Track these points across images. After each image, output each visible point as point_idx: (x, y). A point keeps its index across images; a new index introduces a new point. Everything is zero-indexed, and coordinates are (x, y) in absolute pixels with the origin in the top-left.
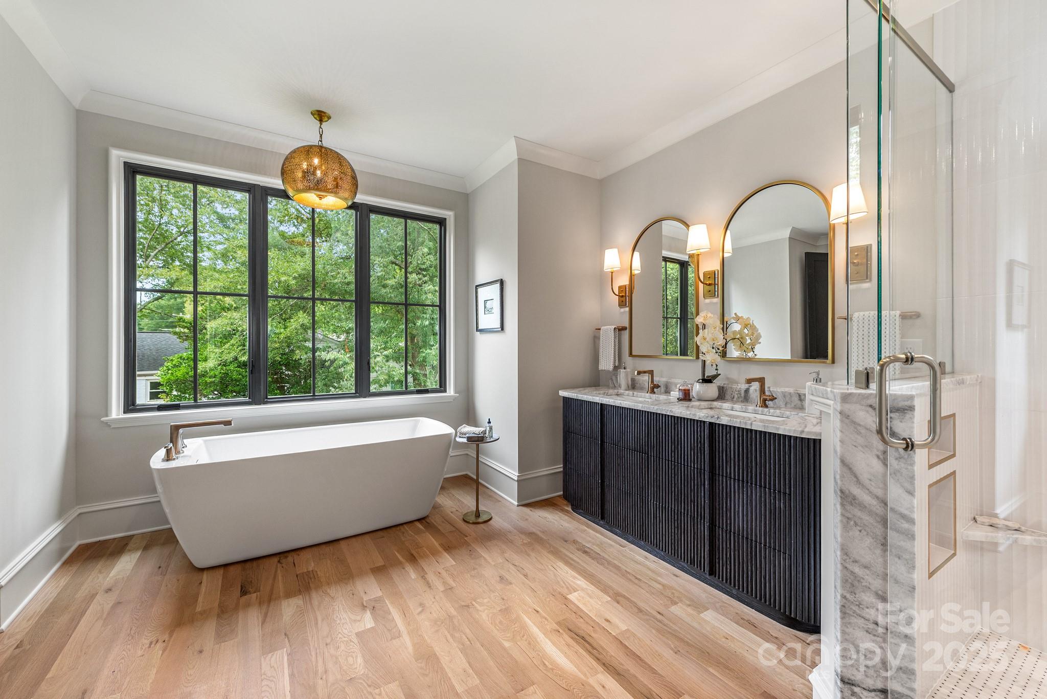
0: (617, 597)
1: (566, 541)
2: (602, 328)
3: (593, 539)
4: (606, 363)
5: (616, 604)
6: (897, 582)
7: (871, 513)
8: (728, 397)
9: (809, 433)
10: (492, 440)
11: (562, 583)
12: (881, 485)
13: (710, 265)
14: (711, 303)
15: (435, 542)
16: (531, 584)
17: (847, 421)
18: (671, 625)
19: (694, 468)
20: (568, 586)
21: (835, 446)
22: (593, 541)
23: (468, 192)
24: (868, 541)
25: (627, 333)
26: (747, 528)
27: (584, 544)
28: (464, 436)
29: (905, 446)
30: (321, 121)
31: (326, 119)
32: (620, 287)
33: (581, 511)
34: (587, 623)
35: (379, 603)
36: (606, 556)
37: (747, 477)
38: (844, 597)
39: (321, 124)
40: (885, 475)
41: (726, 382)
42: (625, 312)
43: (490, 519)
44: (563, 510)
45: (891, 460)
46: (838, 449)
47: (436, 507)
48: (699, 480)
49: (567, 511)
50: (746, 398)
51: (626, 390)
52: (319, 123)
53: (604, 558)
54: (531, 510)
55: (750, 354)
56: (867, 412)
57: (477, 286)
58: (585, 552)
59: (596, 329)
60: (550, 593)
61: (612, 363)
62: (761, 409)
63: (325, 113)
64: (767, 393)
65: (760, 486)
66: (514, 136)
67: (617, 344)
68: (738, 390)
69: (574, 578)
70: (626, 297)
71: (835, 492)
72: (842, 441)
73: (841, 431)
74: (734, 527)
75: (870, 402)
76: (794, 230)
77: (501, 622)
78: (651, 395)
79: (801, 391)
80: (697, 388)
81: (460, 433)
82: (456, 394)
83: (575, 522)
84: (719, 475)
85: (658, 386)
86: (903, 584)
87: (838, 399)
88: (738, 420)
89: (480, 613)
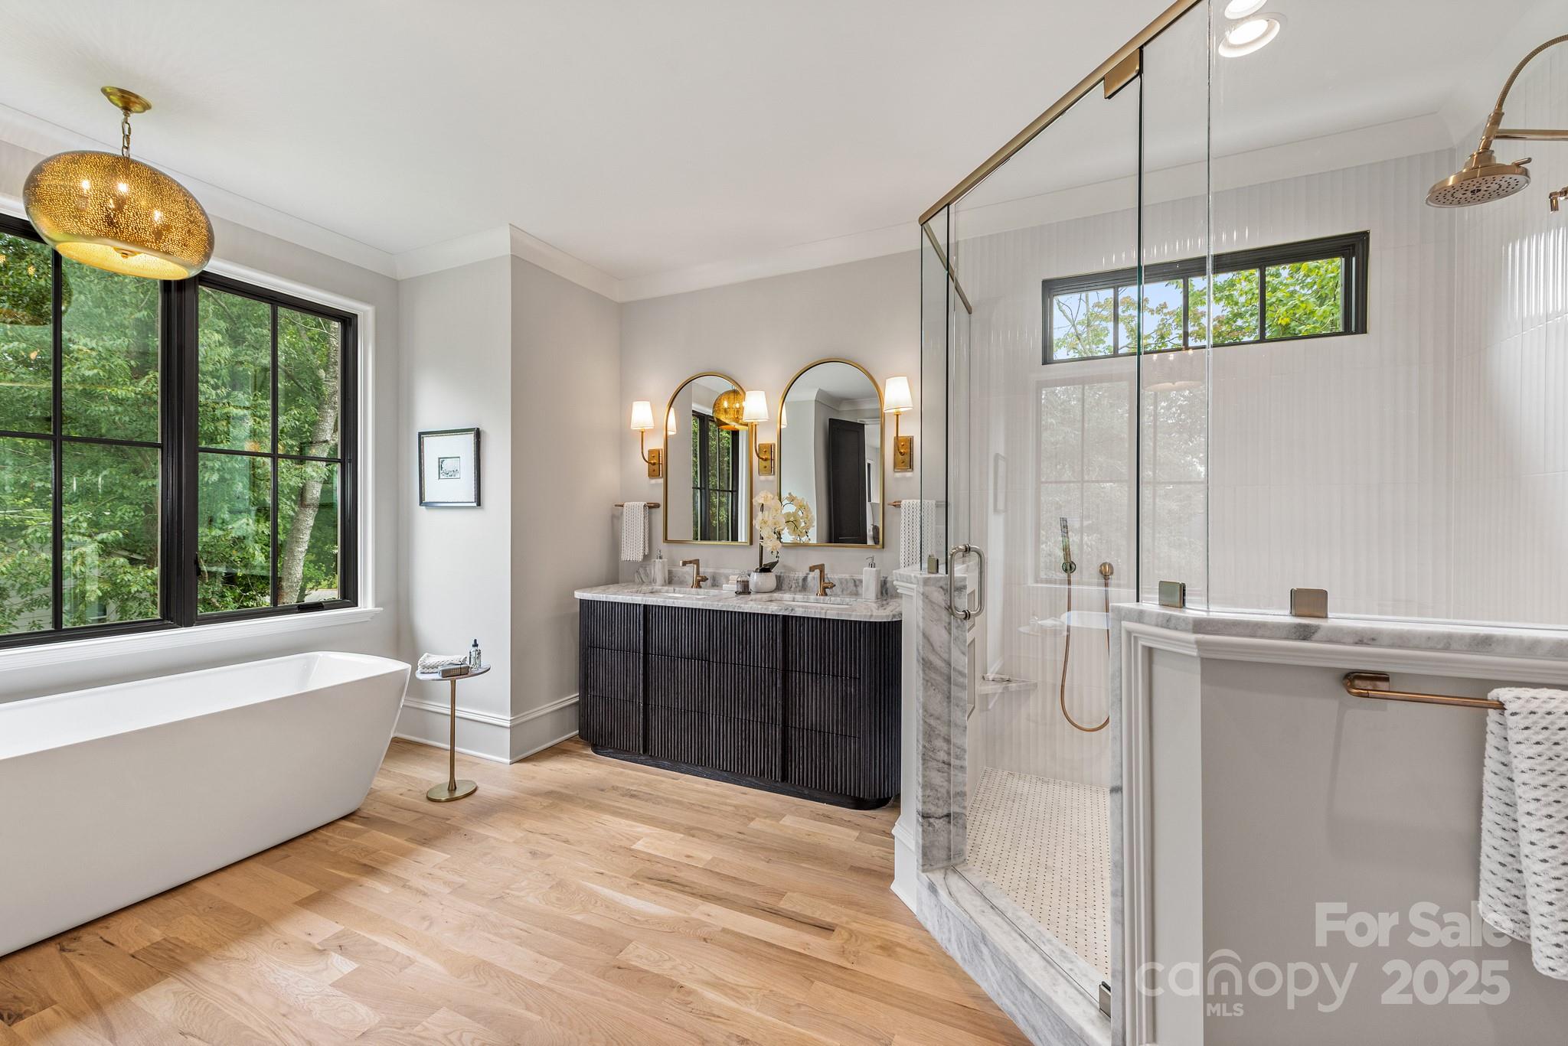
0: (690, 831)
1: (602, 790)
2: (626, 504)
3: (636, 779)
4: (632, 550)
5: (691, 838)
6: (956, 725)
7: (941, 674)
8: (785, 586)
9: (877, 617)
10: (480, 671)
11: (618, 836)
12: (947, 651)
13: (767, 437)
14: (767, 481)
15: (396, 839)
16: (579, 849)
17: (927, 601)
18: (755, 839)
19: (765, 667)
20: (628, 836)
21: (917, 623)
22: (638, 781)
23: (399, 279)
24: (939, 697)
25: (661, 511)
26: (820, 721)
27: (628, 787)
28: (436, 670)
29: (964, 616)
30: (127, 109)
31: (138, 108)
32: (650, 452)
33: (610, 750)
34: (667, 866)
35: (347, 938)
36: (661, 794)
37: (821, 669)
38: (924, 747)
39: (127, 115)
40: (950, 642)
41: (783, 571)
42: (657, 485)
43: (475, 790)
44: (581, 756)
45: (954, 630)
46: (921, 625)
47: (371, 793)
48: (771, 680)
49: (588, 756)
50: (804, 587)
51: (663, 586)
52: (121, 112)
53: (658, 797)
54: (535, 765)
55: (804, 539)
56: (939, 592)
57: (420, 434)
58: (632, 796)
59: (616, 506)
60: (608, 850)
61: (642, 551)
62: (822, 597)
63: (137, 97)
64: (826, 581)
65: (833, 676)
66: (510, 224)
67: (647, 526)
68: (795, 578)
69: (631, 826)
70: (657, 466)
71: (918, 661)
72: (923, 618)
73: (923, 610)
74: (808, 723)
75: (942, 583)
76: (821, 393)
77: (558, 899)
78: (699, 590)
79: (857, 577)
80: (755, 579)
81: (424, 667)
82: (377, 609)
83: (603, 766)
84: (792, 671)
85: (705, 579)
86: (960, 726)
87: (921, 583)
88: (813, 611)
89: (524, 898)
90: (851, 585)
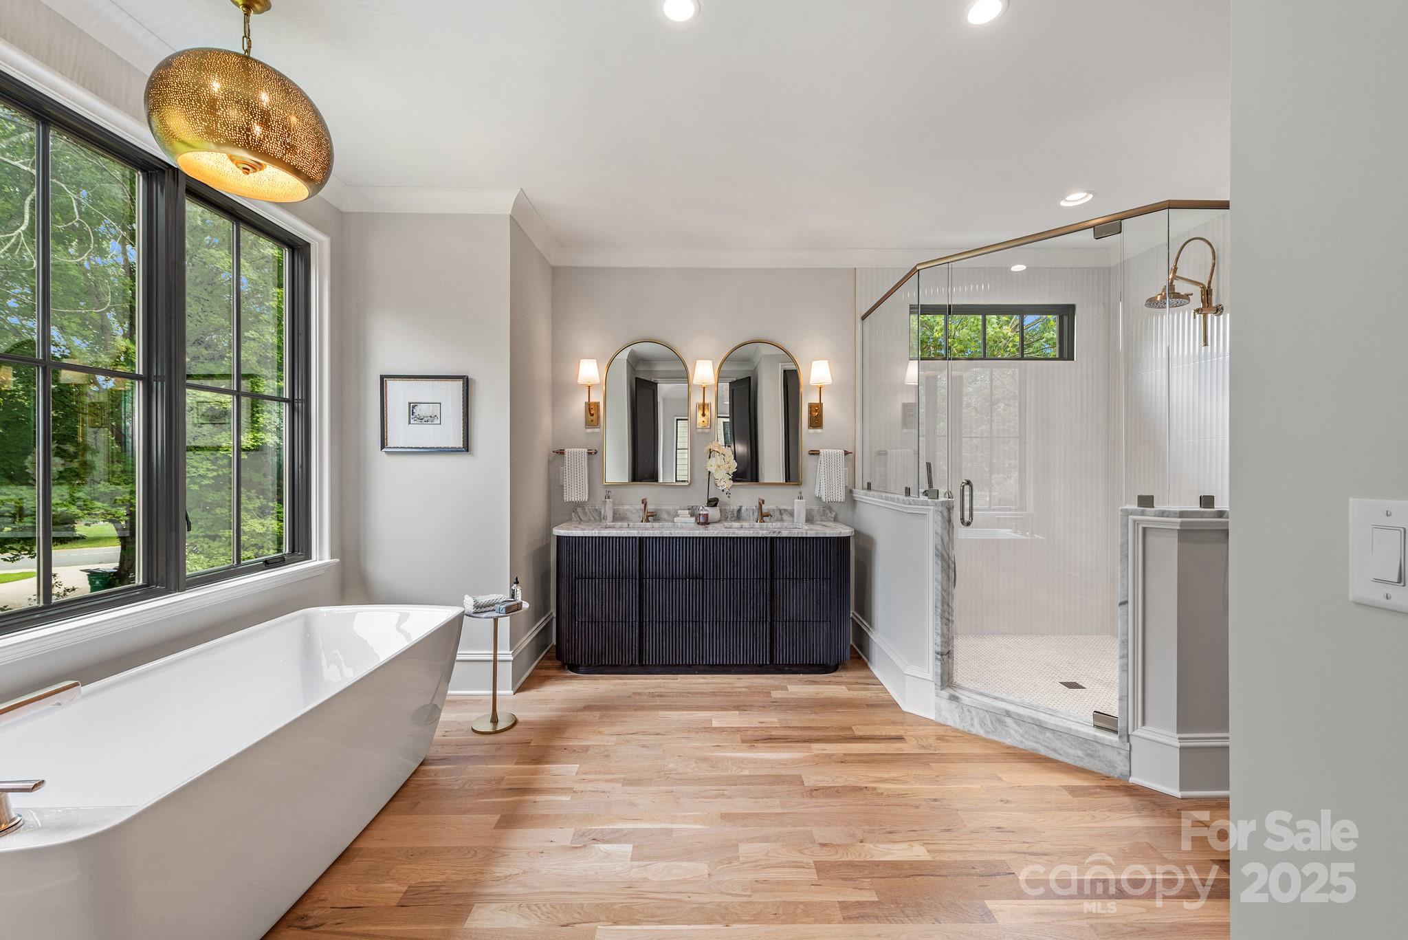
2: (566, 450)
4: (576, 492)
11: (691, 722)
14: (703, 433)
17: (943, 516)
19: (754, 579)
20: (699, 721)
23: (344, 209)
25: (598, 457)
26: (800, 614)
30: (247, 8)
31: (259, 8)
32: (588, 404)
33: (597, 668)
37: (801, 575)
38: (941, 610)
39: (247, 14)
42: (594, 433)
46: (939, 532)
50: (738, 517)
51: (613, 522)
52: (241, 11)
56: (946, 510)
57: (380, 378)
59: (553, 452)
60: (697, 732)
61: (587, 492)
64: (764, 511)
65: (810, 579)
66: (521, 189)
68: (731, 511)
71: (937, 555)
72: (941, 527)
73: (941, 522)
74: (790, 616)
75: (947, 505)
82: (333, 560)
84: (777, 578)
85: (652, 515)
87: (939, 505)
90: (777, 514)
